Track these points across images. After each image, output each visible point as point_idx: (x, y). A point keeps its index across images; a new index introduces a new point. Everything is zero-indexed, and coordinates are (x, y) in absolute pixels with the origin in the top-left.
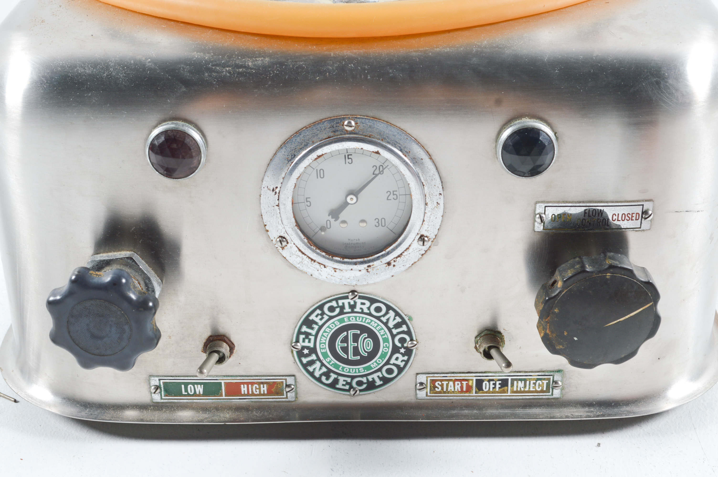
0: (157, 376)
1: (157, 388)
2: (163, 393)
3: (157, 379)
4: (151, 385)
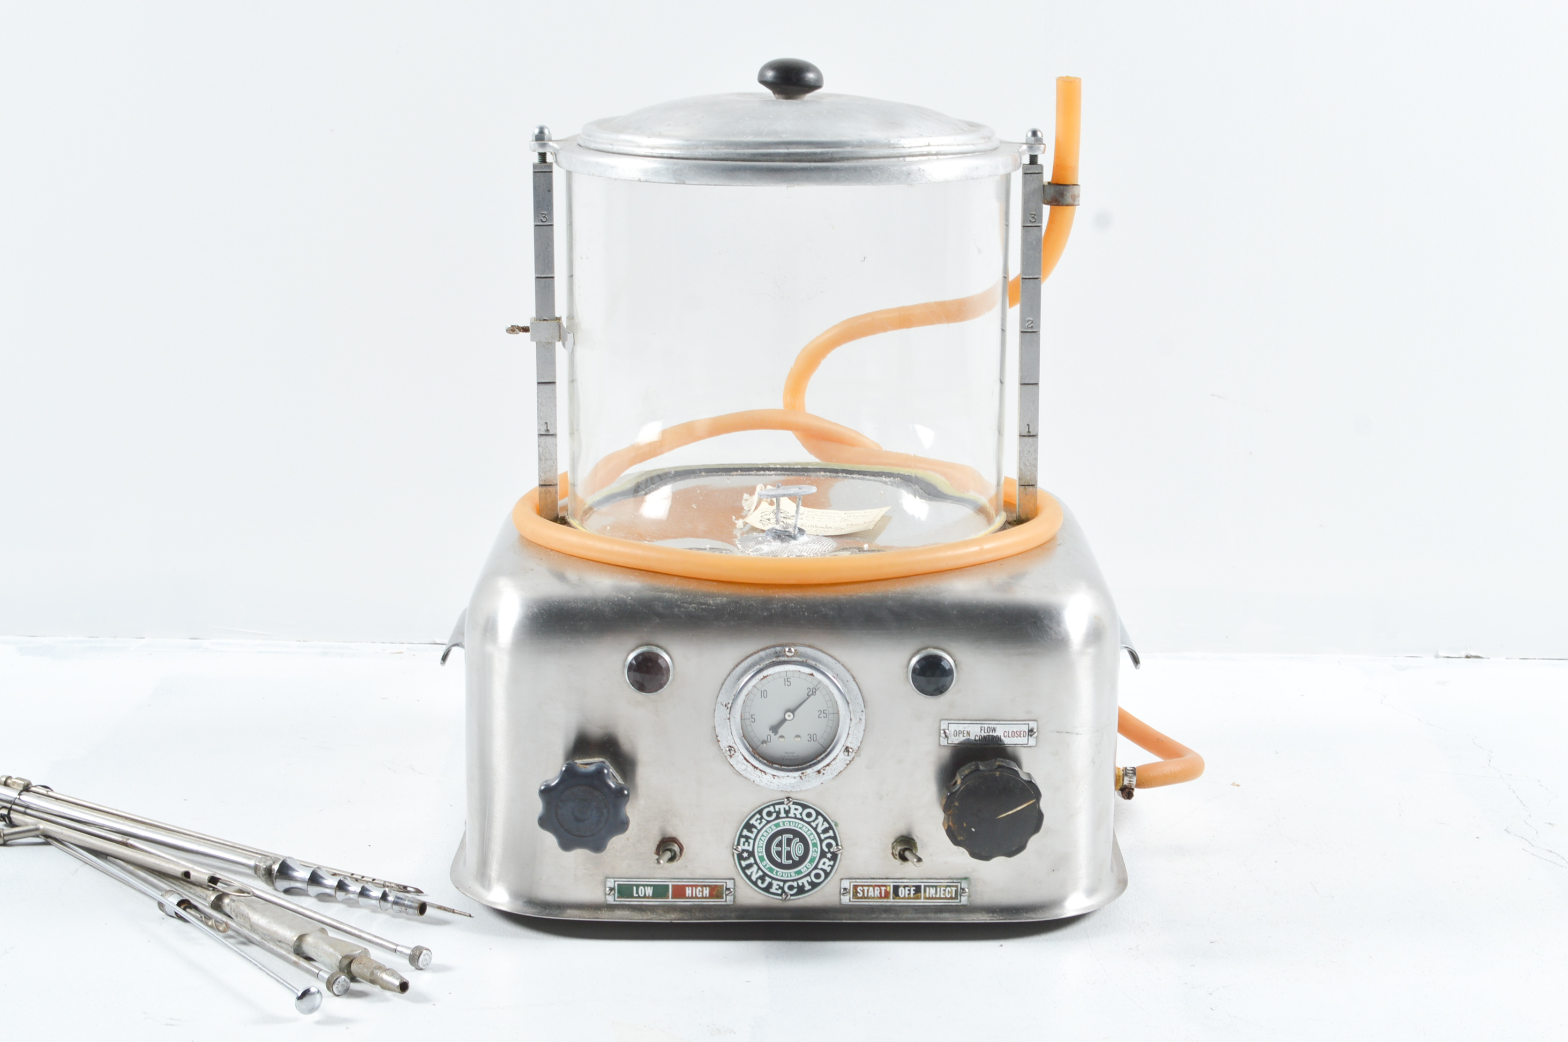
0: (613, 878)
1: (611, 889)
2: (616, 895)
3: (612, 880)
4: (607, 886)
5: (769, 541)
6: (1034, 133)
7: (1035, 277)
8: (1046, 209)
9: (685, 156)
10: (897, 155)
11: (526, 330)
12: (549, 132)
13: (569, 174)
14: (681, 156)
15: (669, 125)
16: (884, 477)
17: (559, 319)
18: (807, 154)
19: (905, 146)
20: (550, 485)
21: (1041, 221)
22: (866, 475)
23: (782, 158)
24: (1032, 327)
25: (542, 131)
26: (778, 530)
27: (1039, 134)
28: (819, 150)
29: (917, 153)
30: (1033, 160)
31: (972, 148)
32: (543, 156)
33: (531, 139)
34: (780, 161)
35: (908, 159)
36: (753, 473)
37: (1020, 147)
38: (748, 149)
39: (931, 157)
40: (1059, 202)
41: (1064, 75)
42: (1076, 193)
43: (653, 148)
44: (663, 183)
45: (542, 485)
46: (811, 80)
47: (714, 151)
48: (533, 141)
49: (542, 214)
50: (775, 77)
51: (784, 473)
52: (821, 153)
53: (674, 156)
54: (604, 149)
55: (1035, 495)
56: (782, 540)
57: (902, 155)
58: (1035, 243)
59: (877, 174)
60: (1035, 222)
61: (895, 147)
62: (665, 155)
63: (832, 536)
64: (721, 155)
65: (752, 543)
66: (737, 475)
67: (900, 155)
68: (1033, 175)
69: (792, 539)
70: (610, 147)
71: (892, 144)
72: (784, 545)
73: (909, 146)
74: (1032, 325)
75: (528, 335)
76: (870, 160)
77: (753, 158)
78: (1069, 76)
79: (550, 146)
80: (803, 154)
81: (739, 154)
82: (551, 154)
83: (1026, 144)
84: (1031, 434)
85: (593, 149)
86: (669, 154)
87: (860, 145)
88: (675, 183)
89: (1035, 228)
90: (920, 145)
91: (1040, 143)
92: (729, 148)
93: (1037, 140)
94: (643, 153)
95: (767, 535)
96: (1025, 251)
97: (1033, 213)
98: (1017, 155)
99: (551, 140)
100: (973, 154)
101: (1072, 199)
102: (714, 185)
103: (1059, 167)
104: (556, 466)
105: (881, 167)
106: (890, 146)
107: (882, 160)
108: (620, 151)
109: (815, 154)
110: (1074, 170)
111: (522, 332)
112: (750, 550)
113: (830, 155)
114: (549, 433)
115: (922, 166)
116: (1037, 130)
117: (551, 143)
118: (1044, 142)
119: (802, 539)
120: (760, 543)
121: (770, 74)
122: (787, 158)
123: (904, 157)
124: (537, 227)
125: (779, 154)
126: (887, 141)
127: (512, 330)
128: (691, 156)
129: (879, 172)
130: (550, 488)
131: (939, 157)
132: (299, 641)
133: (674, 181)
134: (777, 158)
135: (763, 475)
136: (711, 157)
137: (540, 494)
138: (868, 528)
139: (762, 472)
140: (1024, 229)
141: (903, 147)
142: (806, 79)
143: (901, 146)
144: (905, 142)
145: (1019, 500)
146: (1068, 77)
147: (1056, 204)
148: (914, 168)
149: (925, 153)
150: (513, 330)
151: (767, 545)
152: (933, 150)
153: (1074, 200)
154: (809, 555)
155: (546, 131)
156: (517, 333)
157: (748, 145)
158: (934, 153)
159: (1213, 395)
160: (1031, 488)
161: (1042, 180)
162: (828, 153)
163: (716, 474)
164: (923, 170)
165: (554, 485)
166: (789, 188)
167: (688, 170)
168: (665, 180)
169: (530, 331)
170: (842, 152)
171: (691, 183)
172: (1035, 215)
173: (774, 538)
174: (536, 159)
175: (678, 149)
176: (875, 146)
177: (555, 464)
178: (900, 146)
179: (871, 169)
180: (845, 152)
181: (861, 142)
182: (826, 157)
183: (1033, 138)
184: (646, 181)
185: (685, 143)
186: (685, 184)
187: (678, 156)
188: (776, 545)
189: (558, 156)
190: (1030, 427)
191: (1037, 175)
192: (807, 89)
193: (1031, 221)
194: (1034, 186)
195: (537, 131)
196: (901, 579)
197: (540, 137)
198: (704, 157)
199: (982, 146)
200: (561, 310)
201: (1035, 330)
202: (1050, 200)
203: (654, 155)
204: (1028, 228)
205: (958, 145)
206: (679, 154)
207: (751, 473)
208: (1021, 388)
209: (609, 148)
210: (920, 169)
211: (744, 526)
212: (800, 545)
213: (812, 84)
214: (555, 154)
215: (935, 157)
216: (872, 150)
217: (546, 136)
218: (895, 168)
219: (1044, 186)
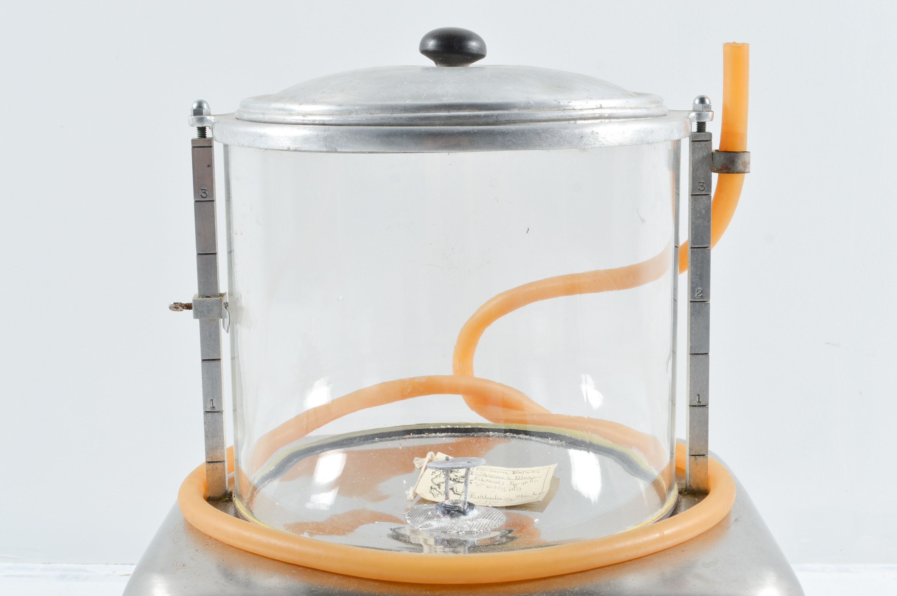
5: (438, 516)
6: (702, 100)
7: (705, 246)
8: (715, 177)
9: (338, 122)
10: (568, 118)
11: (188, 307)
12: (208, 106)
13: (226, 146)
14: (333, 122)
15: (324, 92)
16: (550, 439)
17: (222, 295)
18: (470, 117)
19: (576, 108)
20: (217, 462)
21: (710, 191)
22: (533, 436)
23: (442, 122)
24: (701, 297)
25: (200, 106)
26: (447, 505)
27: (707, 101)
28: (483, 113)
29: (589, 116)
30: (701, 127)
31: (644, 112)
32: (202, 131)
33: (191, 115)
34: (440, 125)
35: (579, 122)
36: (425, 435)
37: (689, 114)
38: (405, 113)
39: (603, 120)
40: (730, 169)
41: (731, 41)
42: (747, 160)
43: (304, 115)
44: (314, 152)
45: (209, 462)
46: (473, 48)
47: (369, 116)
48: (191, 116)
49: (202, 190)
50: (437, 46)
51: (454, 434)
52: (485, 116)
53: (326, 123)
54: (256, 119)
55: (705, 465)
56: (452, 516)
57: (574, 117)
58: (704, 212)
59: (547, 137)
60: (704, 190)
61: (565, 109)
62: (317, 122)
63: (502, 508)
64: (376, 120)
65: (422, 519)
66: (409, 438)
67: (571, 117)
68: (701, 142)
69: (461, 514)
70: (262, 116)
71: (563, 106)
72: (454, 521)
73: (581, 108)
74: (701, 294)
75: (190, 312)
76: (539, 124)
77: (411, 122)
78: (736, 42)
79: (207, 120)
80: (465, 117)
81: (395, 118)
82: (210, 128)
83: (694, 111)
84: (701, 404)
85: (247, 121)
86: (321, 120)
87: (527, 107)
88: (328, 152)
89: (704, 196)
90: (591, 107)
91: (708, 110)
92: (384, 113)
93: (705, 107)
94: (294, 121)
95: (437, 509)
96: (694, 219)
97: (702, 181)
98: (688, 121)
99: (210, 115)
100: (645, 118)
101: (742, 166)
102: (369, 153)
103: (726, 134)
104: (223, 443)
105: (552, 130)
106: (559, 108)
107: (551, 123)
108: (271, 121)
109: (478, 117)
110: (743, 137)
111: (186, 309)
112: (420, 526)
113: (495, 117)
114: (215, 411)
115: (596, 129)
116: (705, 97)
117: (208, 118)
118: (712, 110)
119: (473, 513)
120: (429, 518)
121: (431, 44)
122: (448, 121)
123: (575, 119)
124: (197, 203)
125: (440, 118)
126: (556, 102)
127: (175, 308)
128: (343, 122)
129: (549, 135)
130: (218, 465)
131: (612, 120)
132: (44, 563)
133: (325, 149)
134: (437, 122)
135: (434, 437)
136: (365, 122)
137: (207, 471)
138: (538, 500)
139: (434, 434)
140: (692, 198)
141: (574, 109)
142: (469, 47)
143: (572, 108)
144: (577, 104)
145: (690, 469)
146: (734, 42)
147: (726, 171)
148: (588, 130)
149: (597, 115)
150: (177, 307)
151: (437, 521)
152: (606, 112)
153: (745, 167)
154: (479, 530)
155: (205, 106)
156: (181, 310)
157: (406, 109)
158: (606, 115)
159: (827, 343)
160: (702, 457)
161: (711, 148)
162: (492, 116)
163: (389, 439)
164: (597, 133)
165: (221, 462)
166: (451, 154)
167: (340, 136)
168: (315, 147)
169: (193, 308)
170: (508, 115)
171: (343, 150)
172: (704, 183)
173: (444, 514)
174: (195, 134)
175: (331, 115)
176: (543, 108)
177: (222, 441)
178: (570, 108)
179: (540, 131)
180: (511, 114)
181: (529, 103)
182: (491, 120)
183: (701, 105)
184: (295, 150)
185: (338, 108)
186: (336, 152)
187: (331, 122)
188: (446, 521)
189: (214, 130)
190: (700, 397)
191: (705, 142)
192: (469, 57)
193: (699, 189)
194: (702, 154)
195: (195, 106)
196: (579, 575)
197: (198, 112)
198: (358, 122)
199: (654, 111)
200: (223, 287)
201: (705, 300)
202: (720, 168)
203: (305, 122)
204: (697, 196)
205: (631, 108)
206: (332, 120)
207: (422, 435)
208: (691, 358)
209: (260, 117)
210: (593, 131)
211: (415, 497)
212: (469, 520)
213: (475, 52)
214: (212, 129)
215: (607, 120)
216: (540, 112)
217: (204, 111)
218: (566, 131)
219: (713, 153)
